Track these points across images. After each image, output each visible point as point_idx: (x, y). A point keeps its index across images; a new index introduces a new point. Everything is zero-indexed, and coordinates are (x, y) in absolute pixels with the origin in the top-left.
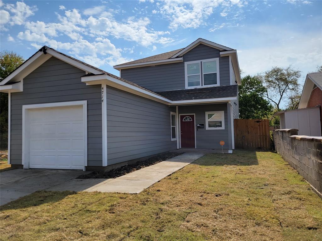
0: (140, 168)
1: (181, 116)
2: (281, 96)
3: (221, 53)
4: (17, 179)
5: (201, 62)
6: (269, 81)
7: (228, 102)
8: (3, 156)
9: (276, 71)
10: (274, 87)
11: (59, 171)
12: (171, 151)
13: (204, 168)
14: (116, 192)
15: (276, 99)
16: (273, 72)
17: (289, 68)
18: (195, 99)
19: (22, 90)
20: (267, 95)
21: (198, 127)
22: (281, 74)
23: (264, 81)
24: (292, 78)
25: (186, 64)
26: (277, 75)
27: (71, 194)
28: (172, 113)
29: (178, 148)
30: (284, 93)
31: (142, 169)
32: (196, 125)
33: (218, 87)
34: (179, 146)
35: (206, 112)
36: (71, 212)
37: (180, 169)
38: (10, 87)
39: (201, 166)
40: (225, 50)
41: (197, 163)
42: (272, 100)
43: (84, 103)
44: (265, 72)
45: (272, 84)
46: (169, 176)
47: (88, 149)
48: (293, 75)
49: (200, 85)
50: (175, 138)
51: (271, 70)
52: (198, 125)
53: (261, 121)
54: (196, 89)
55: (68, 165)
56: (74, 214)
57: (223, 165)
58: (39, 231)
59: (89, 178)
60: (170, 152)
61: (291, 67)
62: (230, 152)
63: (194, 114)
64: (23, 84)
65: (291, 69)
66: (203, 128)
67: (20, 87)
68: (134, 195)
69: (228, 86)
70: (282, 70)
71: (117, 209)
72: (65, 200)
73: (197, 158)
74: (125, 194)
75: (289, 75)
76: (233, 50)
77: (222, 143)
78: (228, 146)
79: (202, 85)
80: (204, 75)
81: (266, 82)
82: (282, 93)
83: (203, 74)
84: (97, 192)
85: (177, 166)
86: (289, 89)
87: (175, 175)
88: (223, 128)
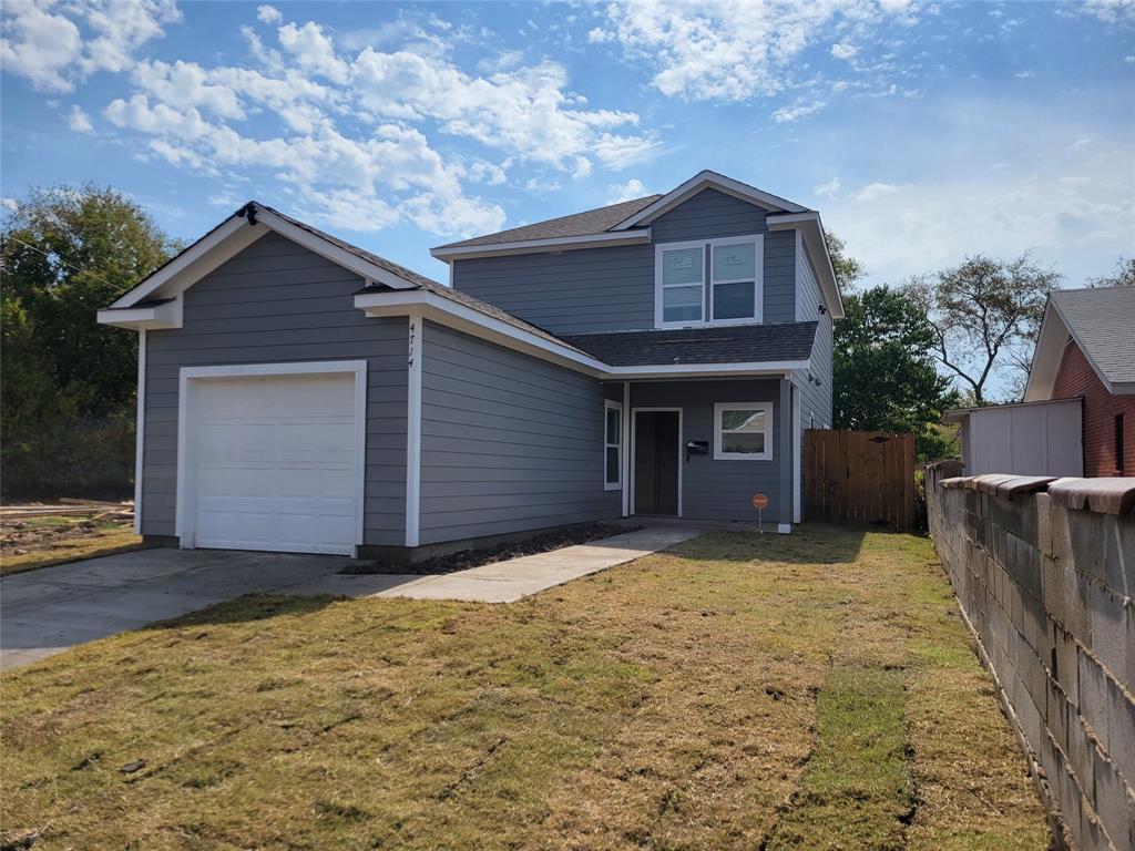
0: (510, 557)
1: (637, 413)
2: (992, 357)
3: (770, 220)
4: (177, 569)
5: (708, 246)
6: (951, 306)
7: (784, 375)
8: (97, 516)
9: (979, 271)
10: (967, 327)
11: (282, 555)
12: (604, 522)
13: (692, 566)
14: (453, 598)
15: (974, 365)
16: (966, 275)
17: (1021, 262)
18: (681, 362)
19: (179, 324)
20: (944, 352)
21: (690, 451)
22: (994, 280)
23: (935, 304)
24: (1032, 296)
25: (660, 248)
26: (979, 285)
27: (338, 599)
28: (608, 404)
29: (625, 514)
30: (999, 348)
31: (514, 560)
32: (685, 445)
33: (759, 327)
34: (627, 506)
35: (716, 404)
36: (350, 630)
37: (622, 564)
38: (147, 315)
39: (682, 560)
40: (785, 212)
41: (675, 554)
42: (957, 370)
43: (359, 367)
44: (937, 274)
45: (962, 314)
46: (589, 575)
47: (365, 497)
48: (1036, 288)
49: (700, 318)
50: (617, 481)
51: (958, 268)
52: (691, 445)
53: (888, 439)
54: (687, 332)
55: (307, 542)
56: (360, 633)
57: (748, 561)
58: (291, 657)
59: (371, 572)
60: (599, 523)
61: (1029, 258)
62: (784, 528)
63: (680, 410)
64: (184, 308)
65: (1029, 264)
66: (706, 453)
67: (174, 316)
68: (499, 607)
69: (789, 325)
70: (1000, 268)
71: (460, 628)
72: (328, 610)
73: (678, 541)
74: (475, 602)
75: (1019, 285)
76: (807, 211)
77: (761, 501)
78: (778, 512)
79: (707, 320)
80: (715, 286)
81: (939, 307)
82: (992, 347)
83: (712, 283)
84: (402, 597)
85: (616, 557)
86: (1017, 333)
87: (607, 575)
88: (768, 455)
